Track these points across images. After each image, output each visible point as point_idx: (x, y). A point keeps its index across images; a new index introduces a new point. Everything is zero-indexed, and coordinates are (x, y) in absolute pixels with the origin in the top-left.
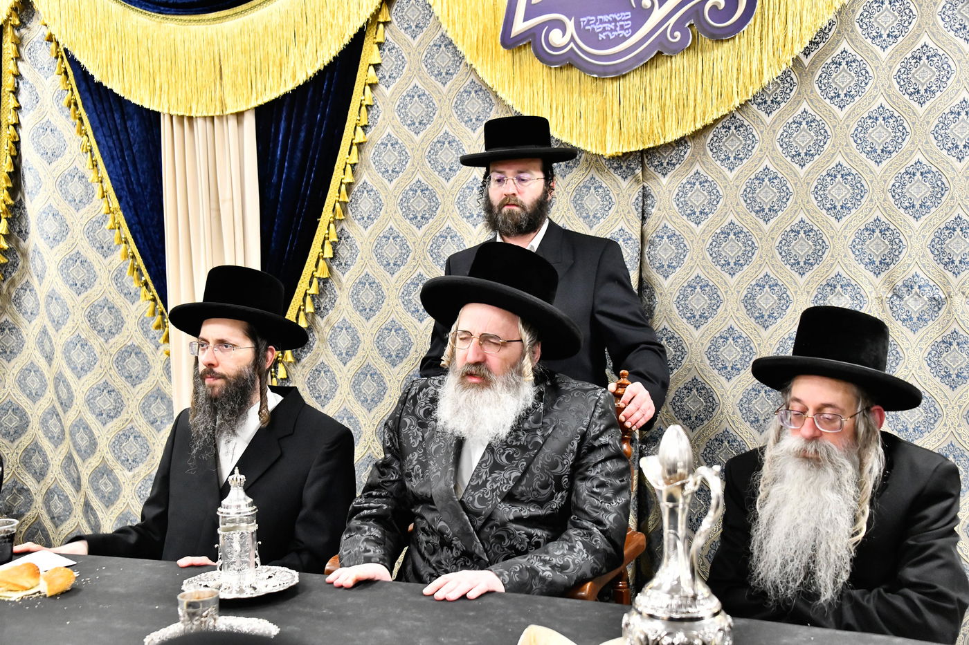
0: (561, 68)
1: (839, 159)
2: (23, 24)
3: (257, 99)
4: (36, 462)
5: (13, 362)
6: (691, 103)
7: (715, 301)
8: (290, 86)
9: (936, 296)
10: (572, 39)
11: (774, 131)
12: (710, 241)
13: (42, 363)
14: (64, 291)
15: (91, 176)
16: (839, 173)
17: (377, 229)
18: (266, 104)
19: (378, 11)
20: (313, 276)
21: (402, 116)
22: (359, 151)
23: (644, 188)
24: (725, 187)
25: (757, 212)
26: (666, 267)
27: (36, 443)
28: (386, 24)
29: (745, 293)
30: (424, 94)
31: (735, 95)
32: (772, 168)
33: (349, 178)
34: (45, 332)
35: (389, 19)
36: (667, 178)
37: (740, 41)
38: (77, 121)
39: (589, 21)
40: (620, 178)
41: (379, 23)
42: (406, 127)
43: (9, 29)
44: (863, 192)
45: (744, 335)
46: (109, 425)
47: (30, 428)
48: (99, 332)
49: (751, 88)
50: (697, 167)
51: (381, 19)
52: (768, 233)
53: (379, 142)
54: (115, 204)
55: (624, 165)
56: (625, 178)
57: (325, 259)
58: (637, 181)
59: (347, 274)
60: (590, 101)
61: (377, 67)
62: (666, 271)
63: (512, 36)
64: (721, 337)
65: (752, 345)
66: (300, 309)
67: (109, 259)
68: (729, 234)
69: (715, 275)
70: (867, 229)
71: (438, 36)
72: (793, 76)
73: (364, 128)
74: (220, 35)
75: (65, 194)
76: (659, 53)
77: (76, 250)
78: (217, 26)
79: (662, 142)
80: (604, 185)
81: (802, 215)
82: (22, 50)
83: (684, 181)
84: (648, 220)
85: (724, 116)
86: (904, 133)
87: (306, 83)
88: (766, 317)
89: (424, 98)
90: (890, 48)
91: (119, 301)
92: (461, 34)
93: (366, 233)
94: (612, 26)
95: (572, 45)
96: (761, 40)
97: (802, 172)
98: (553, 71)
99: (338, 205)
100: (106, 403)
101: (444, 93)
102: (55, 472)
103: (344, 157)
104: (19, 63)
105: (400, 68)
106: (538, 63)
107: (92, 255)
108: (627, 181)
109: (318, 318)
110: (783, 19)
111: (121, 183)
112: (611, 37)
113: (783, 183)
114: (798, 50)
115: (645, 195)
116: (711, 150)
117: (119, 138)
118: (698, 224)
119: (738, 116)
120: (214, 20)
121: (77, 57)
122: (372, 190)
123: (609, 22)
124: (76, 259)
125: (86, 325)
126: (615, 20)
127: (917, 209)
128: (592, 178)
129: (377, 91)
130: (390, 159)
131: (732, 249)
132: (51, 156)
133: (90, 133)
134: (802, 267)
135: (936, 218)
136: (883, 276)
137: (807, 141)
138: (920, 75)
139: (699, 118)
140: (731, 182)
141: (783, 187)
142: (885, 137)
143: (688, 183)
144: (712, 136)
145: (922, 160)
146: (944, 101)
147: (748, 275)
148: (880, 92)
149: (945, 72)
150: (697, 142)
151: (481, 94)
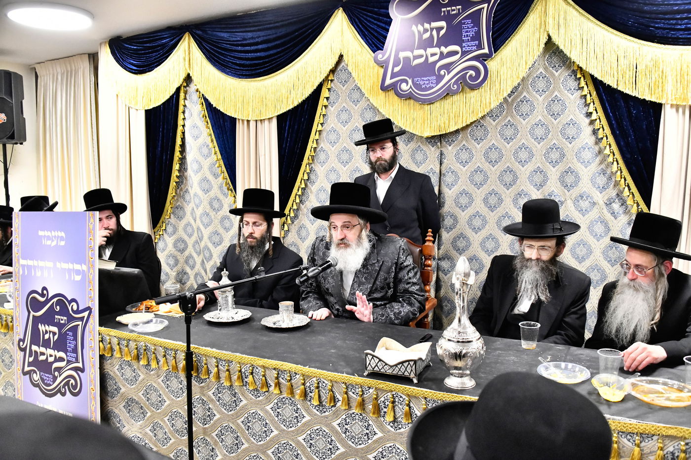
0: (406, 99)
1: (523, 141)
2: (188, 85)
3: (277, 112)
4: (191, 262)
5: (181, 222)
6: (461, 115)
7: (471, 200)
8: (291, 107)
9: (561, 200)
10: (411, 87)
11: (497, 128)
12: (470, 174)
13: (192, 222)
14: (200, 193)
15: (211, 145)
16: (523, 147)
18: (281, 114)
19: (328, 75)
20: (299, 187)
21: (338, 119)
22: (320, 134)
23: (441, 151)
24: (476, 151)
25: (489, 162)
26: (450, 185)
27: (191, 255)
28: (332, 81)
29: (484, 197)
30: (347, 110)
31: (479, 111)
32: (496, 144)
33: (315, 145)
34: (193, 209)
35: (333, 79)
36: (451, 147)
37: (482, 90)
38: (206, 123)
39: (418, 80)
40: (431, 146)
41: (329, 80)
42: (340, 124)
43: (182, 88)
44: (533, 155)
45: (483, 215)
46: (218, 248)
47: (188, 248)
48: (213, 209)
49: (486, 110)
50: (464, 142)
51: (330, 79)
52: (494, 172)
53: (328, 130)
54: (220, 157)
55: (433, 141)
56: (433, 146)
57: (304, 180)
58: (438, 148)
59: (314, 186)
60: (418, 113)
61: (327, 98)
62: (450, 187)
63: (385, 85)
64: (473, 215)
65: (486, 219)
66: (294, 201)
67: (217, 180)
68: (477, 171)
69: (471, 189)
70: (534, 171)
71: (354, 86)
72: (504, 105)
73: (322, 124)
74: (263, 86)
75: (201, 153)
76: (448, 94)
77: (205, 176)
78: (262, 83)
79: (449, 132)
80: (424, 149)
81: (508, 164)
82: (187, 95)
83: (459, 148)
84: (443, 165)
85: (475, 121)
86: (549, 131)
87: (297, 106)
88: (493, 207)
90: (543, 96)
91: (221, 197)
92: (363, 84)
93: (322, 169)
94: (428, 82)
95: (411, 89)
96: (490, 90)
97: (508, 146)
98: (402, 100)
99: (310, 157)
100: (216, 239)
101: (356, 109)
102: (198, 266)
103: (313, 136)
104: (186, 101)
105: (337, 99)
106: (396, 97)
107: (211, 178)
108: (434, 148)
109: (301, 205)
110: (499, 81)
111: (222, 148)
112: (427, 87)
113: (500, 150)
114: (505, 95)
115: (442, 154)
116: (470, 136)
117: (222, 130)
118: (464, 167)
119: (481, 121)
120: (261, 80)
121: (207, 97)
122: (325, 151)
123: (427, 80)
124: (205, 179)
125: (208, 207)
126: (429, 80)
127: (555, 163)
128: (419, 146)
129: (328, 109)
130: (333, 137)
131: (478, 178)
132: (196, 138)
133: (211, 128)
134: (508, 186)
135: (561, 167)
136: (540, 191)
137: (510, 133)
138: (555, 108)
139: (464, 122)
140: (479, 149)
141: (500, 152)
142: (542, 132)
143: (460, 149)
144: (470, 129)
145: (556, 143)
146: (564, 119)
147: (485, 189)
148: (539, 114)
149: (564, 107)
150: (464, 132)
151: (372, 110)
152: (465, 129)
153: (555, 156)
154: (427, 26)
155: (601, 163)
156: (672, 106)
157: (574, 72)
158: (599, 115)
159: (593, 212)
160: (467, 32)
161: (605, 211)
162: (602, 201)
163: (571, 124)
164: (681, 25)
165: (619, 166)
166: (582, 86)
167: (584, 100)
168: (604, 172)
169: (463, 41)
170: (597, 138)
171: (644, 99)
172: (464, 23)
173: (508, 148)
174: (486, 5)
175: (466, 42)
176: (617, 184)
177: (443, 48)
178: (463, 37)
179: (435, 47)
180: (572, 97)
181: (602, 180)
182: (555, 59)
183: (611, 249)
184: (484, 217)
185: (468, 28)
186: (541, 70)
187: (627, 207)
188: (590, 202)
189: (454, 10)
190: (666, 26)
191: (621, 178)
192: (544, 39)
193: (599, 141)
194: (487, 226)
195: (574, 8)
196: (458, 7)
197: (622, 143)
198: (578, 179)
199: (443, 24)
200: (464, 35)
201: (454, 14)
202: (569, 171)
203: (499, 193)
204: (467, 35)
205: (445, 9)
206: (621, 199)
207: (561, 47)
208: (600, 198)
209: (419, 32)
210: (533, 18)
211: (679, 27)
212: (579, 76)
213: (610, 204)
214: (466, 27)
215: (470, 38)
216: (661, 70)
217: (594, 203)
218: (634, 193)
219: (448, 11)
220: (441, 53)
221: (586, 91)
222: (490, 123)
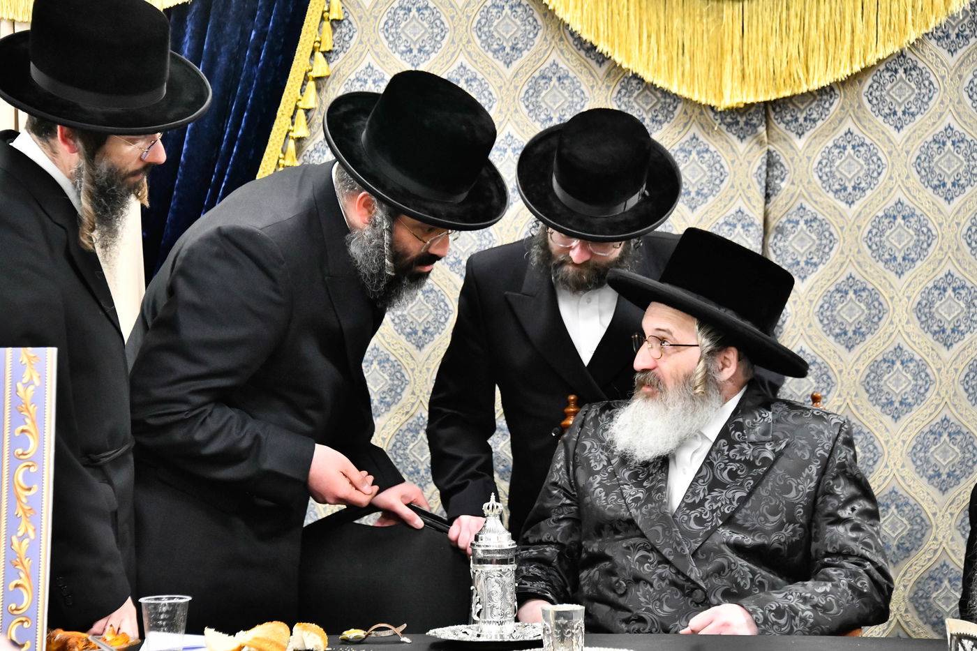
6: (847, 35)
7: (877, 311)
11: (960, 77)
12: (869, 227)
21: (391, 39)
22: (318, 90)
23: (769, 152)
24: (890, 153)
25: (935, 188)
29: (919, 299)
32: (957, 128)
33: (300, 130)
36: (804, 139)
40: (735, 138)
45: (917, 358)
50: (849, 124)
52: (950, 217)
53: (353, 77)
55: (742, 120)
56: (742, 139)
58: (760, 143)
60: (698, 27)
64: (885, 361)
65: (928, 371)
68: (895, 218)
69: (875, 274)
73: (327, 54)
79: (804, 90)
80: (712, 148)
83: (830, 144)
84: (773, 199)
85: (890, 57)
88: (948, 332)
89: (427, 13)
103: (293, 96)
108: (746, 143)
115: (771, 162)
116: (870, 101)
118: (851, 203)
119: (909, 55)
128: (694, 137)
131: (899, 239)
139: (857, 57)
140: (899, 144)
141: (973, 153)
143: (836, 146)
144: (870, 81)
147: (922, 275)
150: (849, 91)
151: (519, 10)
152: (854, 79)
184: (922, 366)
194: (931, 395)
203: (970, 285)
222: (937, 60)
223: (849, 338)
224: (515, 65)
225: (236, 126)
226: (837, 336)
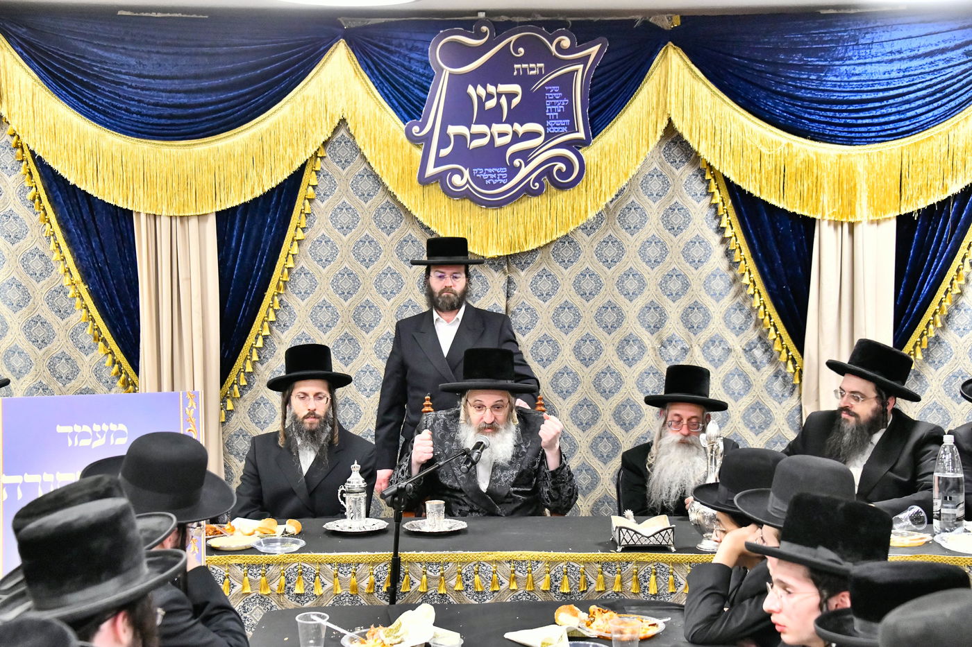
0: (458, 200)
1: (630, 265)
6: (544, 226)
7: (556, 350)
8: (249, 198)
10: (468, 182)
11: (592, 246)
12: (553, 312)
14: (26, 346)
15: (53, 255)
16: (631, 273)
17: (312, 300)
18: (227, 210)
19: (319, 151)
20: (258, 334)
21: (334, 222)
22: (299, 245)
23: (509, 277)
24: (562, 279)
25: (582, 295)
26: (524, 328)
29: (575, 345)
30: (350, 208)
31: (570, 222)
32: (591, 269)
33: (289, 263)
35: (325, 155)
36: (524, 271)
37: (573, 192)
38: (40, 211)
39: (479, 171)
40: (493, 271)
41: (317, 158)
42: (337, 230)
44: (644, 285)
45: (574, 371)
48: (58, 378)
49: (579, 221)
50: (544, 266)
51: (319, 155)
52: (588, 309)
53: (315, 239)
55: (496, 263)
56: (496, 271)
57: (269, 322)
58: (505, 273)
59: (286, 333)
61: (314, 187)
62: (524, 331)
63: (426, 176)
64: (560, 373)
65: (578, 377)
66: (247, 358)
68: (564, 308)
69: (555, 333)
70: (647, 307)
71: (362, 169)
72: (604, 214)
73: (303, 229)
76: (525, 195)
77: (37, 314)
80: (483, 275)
81: (609, 298)
83: (536, 274)
84: (510, 298)
85: (563, 236)
86: (667, 252)
88: (587, 360)
89: (350, 211)
90: (658, 202)
91: (75, 353)
92: (385, 172)
93: (303, 304)
94: (494, 176)
95: (468, 185)
96: (586, 191)
97: (609, 272)
98: (453, 201)
99: (281, 283)
101: (366, 208)
103: (287, 249)
105: (332, 189)
106: (443, 196)
107: (51, 317)
108: (498, 273)
109: (259, 365)
110: (599, 179)
112: (494, 183)
113: (598, 278)
114: (609, 199)
115: (510, 281)
116: (553, 256)
117: (85, 228)
118: (545, 301)
119: (570, 236)
122: (308, 273)
123: (492, 173)
124: (37, 321)
125: (47, 373)
126: (496, 172)
127: (675, 297)
129: (314, 204)
130: (324, 251)
131: (566, 318)
132: (14, 238)
134: (610, 329)
135: (684, 302)
136: (655, 334)
137: (611, 252)
138: (674, 219)
140: (566, 276)
141: (598, 280)
142: (656, 253)
143: (539, 275)
144: (553, 247)
145: (676, 268)
146: (687, 235)
147: (576, 334)
148: (653, 226)
149: (688, 218)
150: (544, 251)
151: (394, 210)
152: (547, 245)
153: (675, 285)
154: (491, 89)
155: (736, 295)
156: (829, 222)
157: (702, 172)
158: (734, 231)
159: (728, 361)
160: (553, 104)
161: (744, 360)
162: (739, 347)
163: (697, 243)
164: (839, 118)
165: (761, 299)
166: (712, 191)
167: (714, 210)
168: (740, 307)
169: (548, 118)
170: (731, 261)
171: (795, 213)
172: (549, 91)
173: (609, 275)
174: (581, 66)
175: (552, 119)
176: (759, 323)
177: (517, 126)
178: (547, 111)
179: (505, 123)
180: (698, 206)
181: (738, 319)
182: (675, 151)
183: (754, 411)
184: (576, 375)
185: (555, 99)
186: (655, 165)
187: (772, 354)
188: (723, 349)
189: (533, 69)
190: (822, 119)
191: (765, 315)
192: (663, 125)
193: (733, 265)
194: (579, 388)
195: (704, 83)
196: (539, 65)
197: (766, 270)
198: (707, 318)
199: (516, 88)
200: (549, 109)
201: (533, 75)
202: (695, 306)
203: (596, 339)
204: (553, 109)
205: (519, 66)
206: (765, 343)
207: (686, 137)
208: (736, 343)
209: (479, 97)
210: (648, 93)
211: (837, 121)
212: (708, 177)
213: (751, 350)
214: (551, 96)
215: (557, 114)
216: (815, 176)
217: (729, 350)
218: (782, 336)
219: (524, 70)
220: (515, 133)
221: (717, 199)
222: (581, 238)
223: (544, 363)
224: (392, 235)
225: (261, 262)
226: (539, 361)
